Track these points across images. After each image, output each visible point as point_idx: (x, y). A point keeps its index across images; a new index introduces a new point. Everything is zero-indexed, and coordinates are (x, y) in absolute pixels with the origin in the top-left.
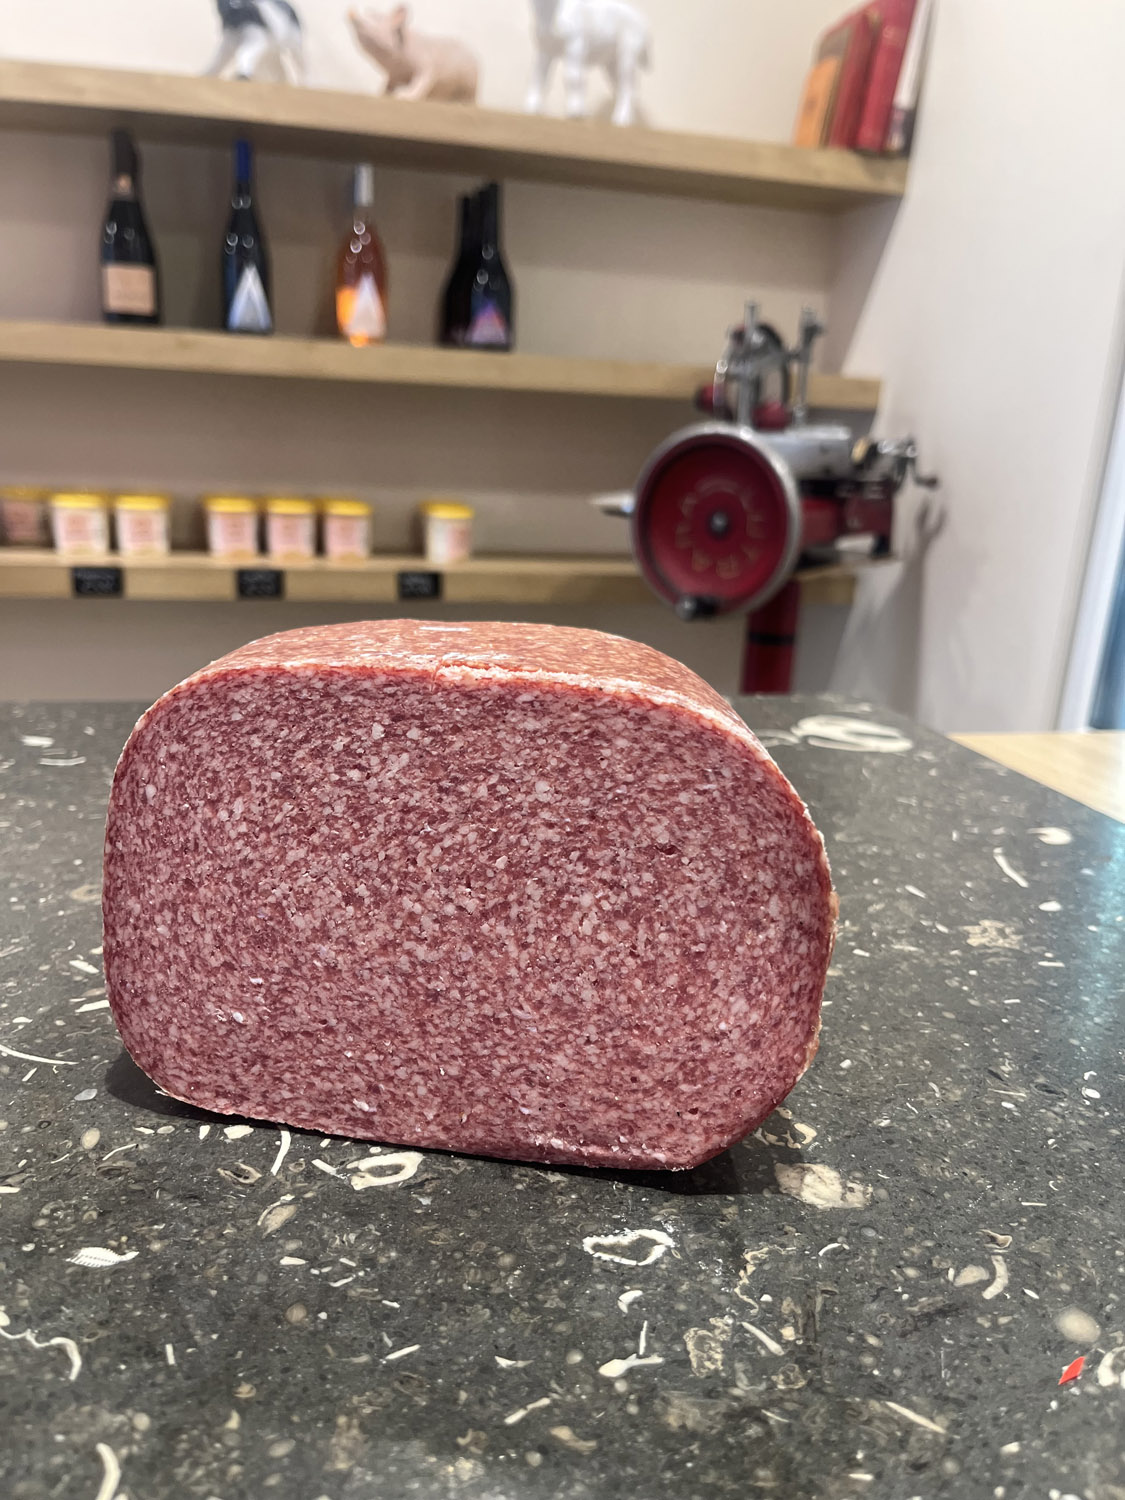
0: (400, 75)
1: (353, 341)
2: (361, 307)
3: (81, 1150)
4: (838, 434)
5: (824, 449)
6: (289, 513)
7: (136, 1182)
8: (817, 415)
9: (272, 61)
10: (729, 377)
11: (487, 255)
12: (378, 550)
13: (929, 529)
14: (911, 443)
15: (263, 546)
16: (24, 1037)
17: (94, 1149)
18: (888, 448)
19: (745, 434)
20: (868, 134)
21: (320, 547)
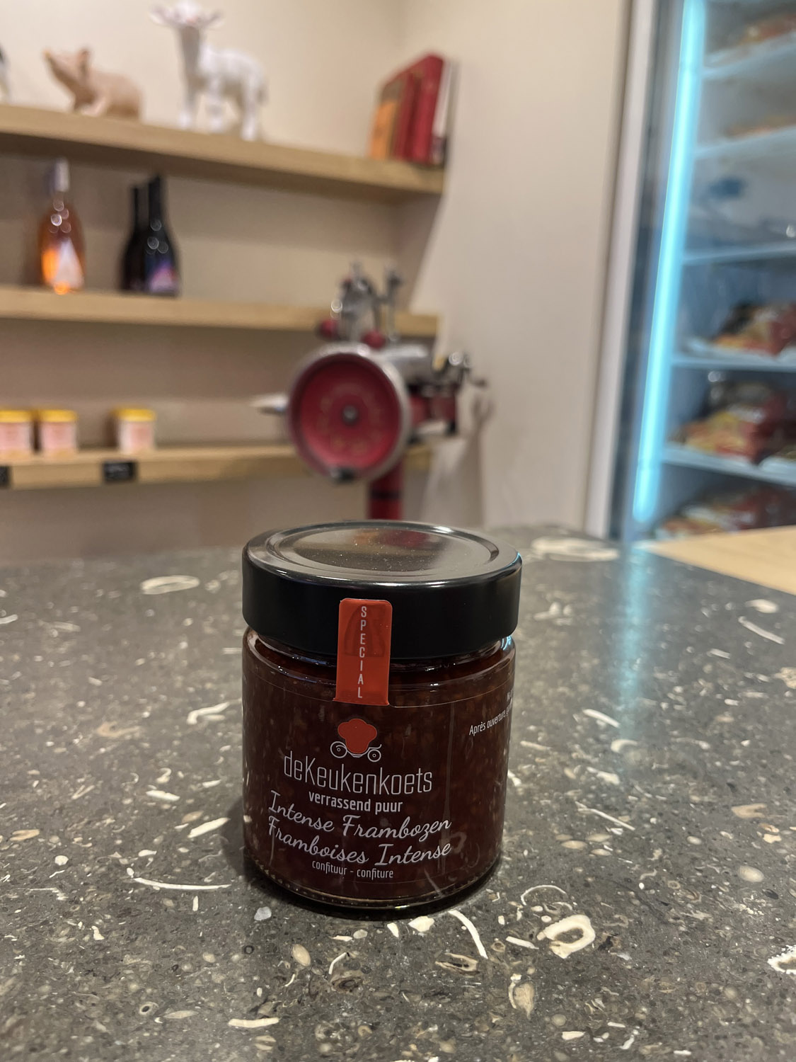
0: (84, 96)
1: (56, 291)
2: (63, 264)
3: (302, 968)
4: (416, 352)
6: (10, 420)
7: (377, 989)
8: (406, 339)
10: (345, 315)
11: (157, 227)
13: (482, 415)
16: (162, 869)
17: (312, 965)
20: (419, 151)
21: (37, 445)
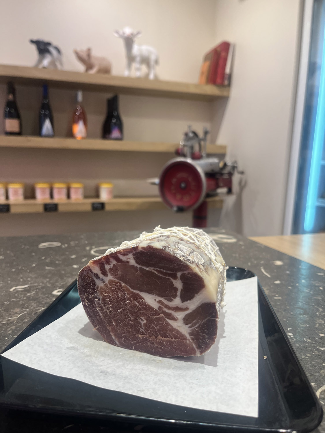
0: (89, 66)
1: (77, 139)
2: (79, 129)
4: (215, 160)
5: (211, 164)
6: (59, 187)
8: (209, 155)
9: (53, 63)
10: (184, 146)
11: (115, 114)
12: (86, 197)
13: (242, 186)
14: (236, 162)
15: (52, 196)
18: (229, 163)
19: (189, 161)
20: (219, 80)
21: (69, 196)
